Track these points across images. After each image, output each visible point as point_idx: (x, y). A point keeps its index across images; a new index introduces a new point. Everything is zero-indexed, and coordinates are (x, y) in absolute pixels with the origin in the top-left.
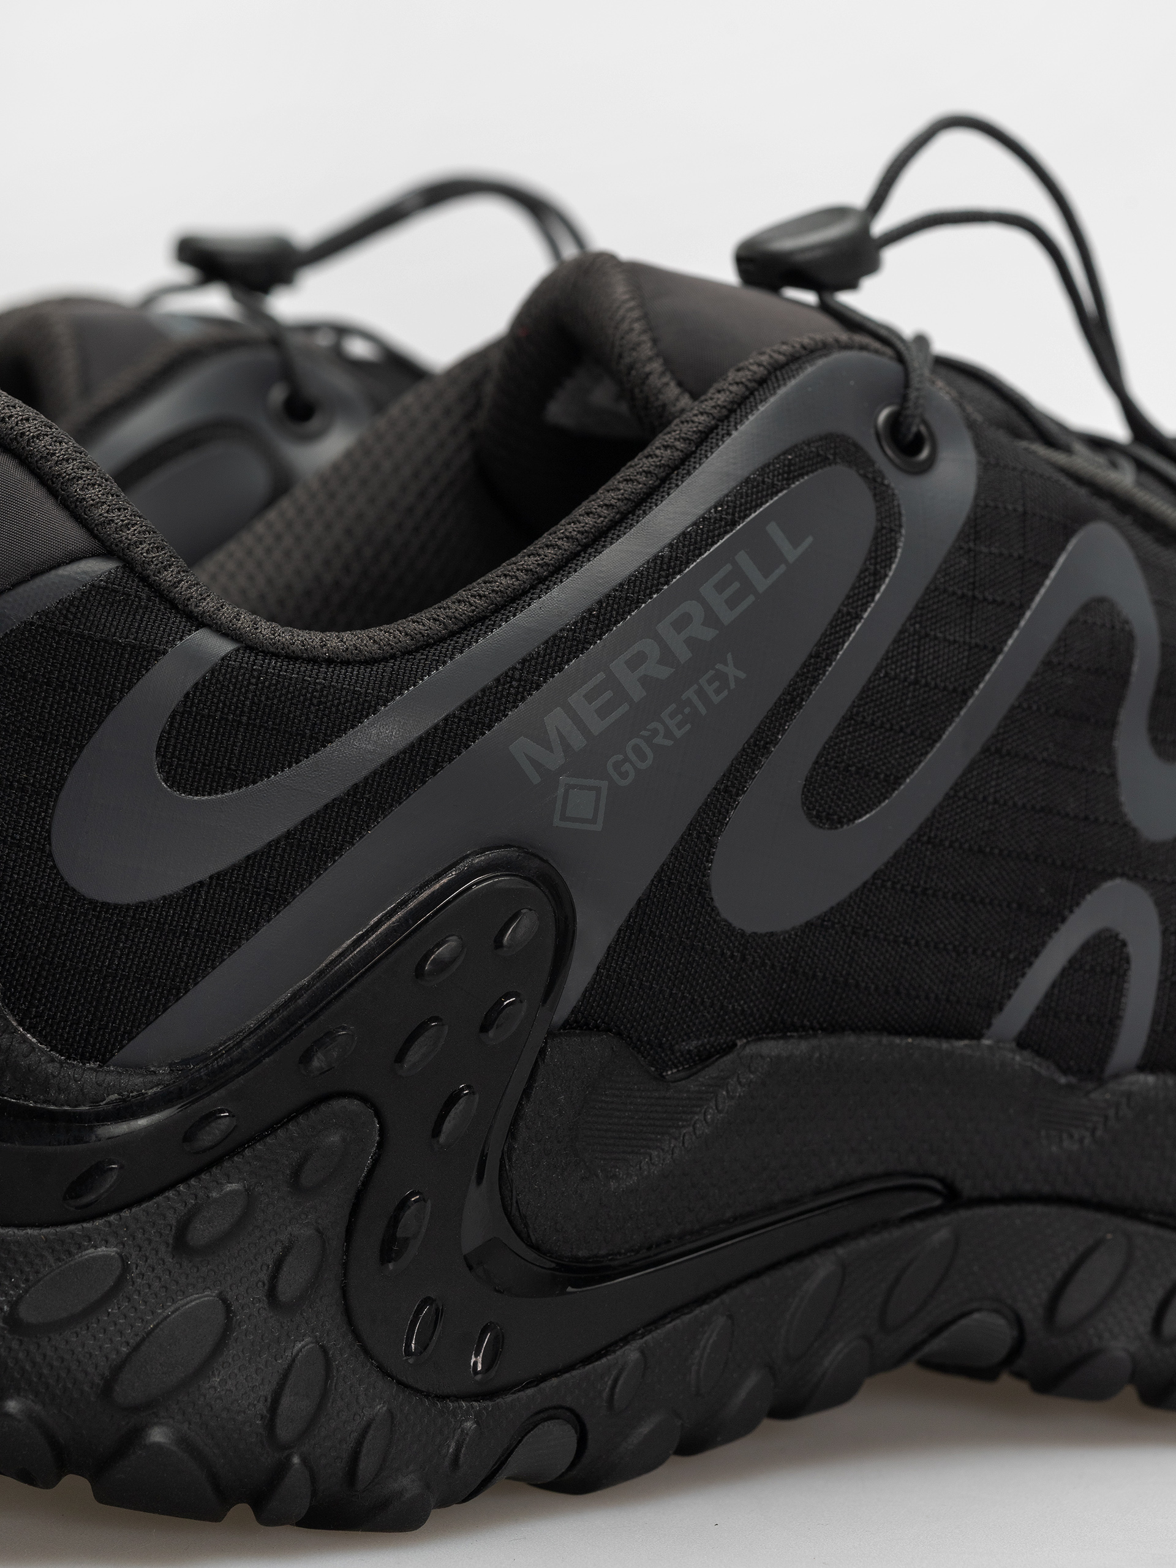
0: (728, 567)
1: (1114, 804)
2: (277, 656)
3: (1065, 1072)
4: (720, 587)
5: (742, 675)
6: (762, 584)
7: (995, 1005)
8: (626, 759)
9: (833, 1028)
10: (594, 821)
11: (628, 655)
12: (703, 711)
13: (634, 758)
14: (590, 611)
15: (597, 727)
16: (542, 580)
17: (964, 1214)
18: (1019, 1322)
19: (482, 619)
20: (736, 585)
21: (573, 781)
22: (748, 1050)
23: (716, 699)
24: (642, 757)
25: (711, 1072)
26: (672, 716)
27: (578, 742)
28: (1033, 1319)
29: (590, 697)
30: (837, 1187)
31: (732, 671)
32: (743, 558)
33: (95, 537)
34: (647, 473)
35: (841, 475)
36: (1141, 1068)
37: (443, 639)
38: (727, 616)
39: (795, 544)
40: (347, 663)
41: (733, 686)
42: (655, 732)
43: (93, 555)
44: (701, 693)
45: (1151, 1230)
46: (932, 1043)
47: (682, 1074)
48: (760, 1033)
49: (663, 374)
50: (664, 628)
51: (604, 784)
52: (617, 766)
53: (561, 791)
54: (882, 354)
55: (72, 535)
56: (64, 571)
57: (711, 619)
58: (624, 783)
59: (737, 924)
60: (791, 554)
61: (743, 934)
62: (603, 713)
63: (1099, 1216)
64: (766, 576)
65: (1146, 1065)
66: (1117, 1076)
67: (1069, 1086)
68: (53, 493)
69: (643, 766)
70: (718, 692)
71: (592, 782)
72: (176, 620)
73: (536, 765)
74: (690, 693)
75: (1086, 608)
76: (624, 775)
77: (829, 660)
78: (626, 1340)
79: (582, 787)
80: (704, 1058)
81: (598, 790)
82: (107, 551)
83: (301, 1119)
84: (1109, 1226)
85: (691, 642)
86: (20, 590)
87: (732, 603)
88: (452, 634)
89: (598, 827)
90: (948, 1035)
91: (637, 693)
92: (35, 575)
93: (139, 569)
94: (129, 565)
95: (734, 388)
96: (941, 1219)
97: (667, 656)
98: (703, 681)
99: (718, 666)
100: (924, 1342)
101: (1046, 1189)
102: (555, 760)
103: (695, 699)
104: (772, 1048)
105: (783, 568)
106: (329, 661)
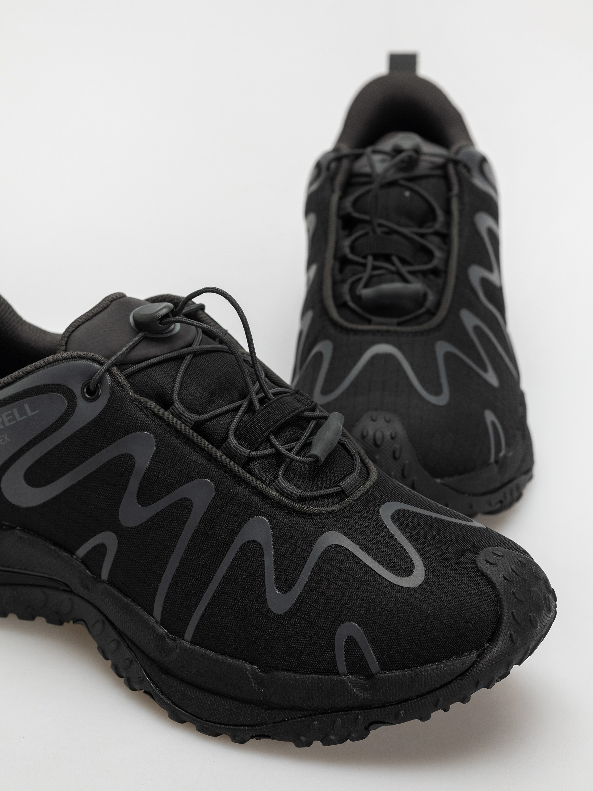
0: (10, 412)
5: (9, 440)
7: (75, 548)
17: (73, 595)
20: (11, 417)
23: (2, 444)
25: (9, 532)
31: (6, 438)
32: (15, 411)
38: (7, 424)
39: (32, 411)
41: (6, 442)
45: (109, 624)
61: (11, 503)
64: (20, 417)
65: (109, 582)
66: (103, 581)
67: (91, 577)
70: (2, 442)
80: (9, 528)
87: (9, 421)
90: (65, 550)
96: (69, 594)
99: (3, 436)
101: (90, 600)
105: (26, 417)
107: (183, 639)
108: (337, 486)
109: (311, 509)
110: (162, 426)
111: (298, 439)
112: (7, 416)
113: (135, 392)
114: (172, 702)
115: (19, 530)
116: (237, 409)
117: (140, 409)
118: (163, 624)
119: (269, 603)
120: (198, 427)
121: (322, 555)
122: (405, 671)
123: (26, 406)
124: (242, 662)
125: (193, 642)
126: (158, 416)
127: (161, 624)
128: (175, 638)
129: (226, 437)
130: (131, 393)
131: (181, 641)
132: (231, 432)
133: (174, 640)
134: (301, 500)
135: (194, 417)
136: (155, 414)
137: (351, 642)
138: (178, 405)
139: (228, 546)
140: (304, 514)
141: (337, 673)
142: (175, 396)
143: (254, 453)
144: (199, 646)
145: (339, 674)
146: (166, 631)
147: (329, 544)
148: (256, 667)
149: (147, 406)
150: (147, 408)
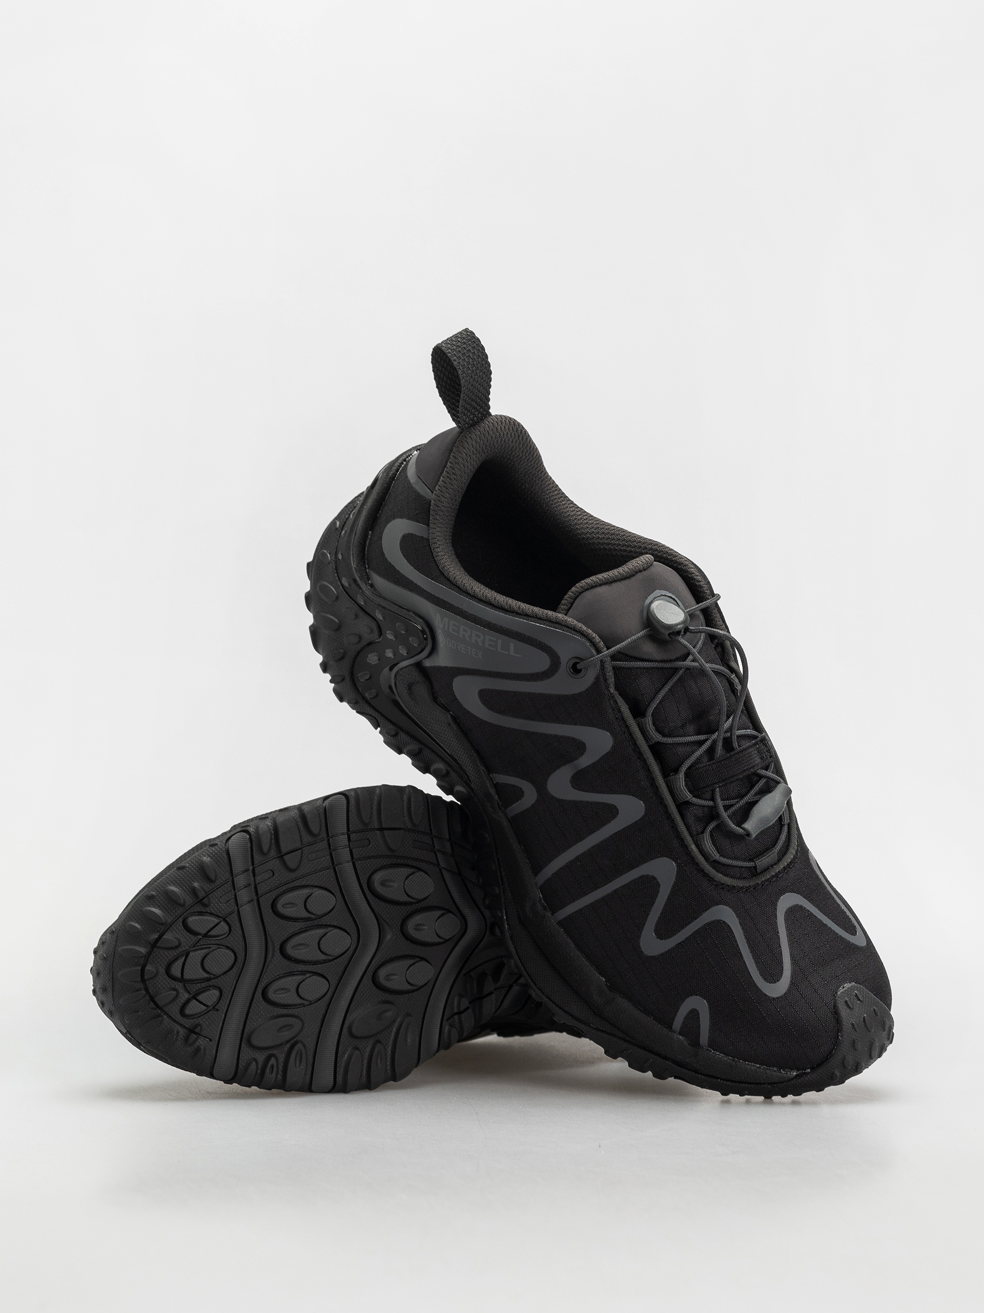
3: (500, 800)
5: (481, 658)
12: (470, 654)
21: (441, 633)
22: (449, 716)
26: (463, 647)
27: (446, 629)
32: (500, 641)
38: (487, 646)
39: (514, 653)
41: (478, 657)
48: (452, 716)
50: (474, 632)
53: (439, 631)
57: (483, 643)
61: (456, 696)
65: (510, 820)
67: (498, 804)
71: (444, 638)
73: (438, 621)
74: (469, 648)
79: (442, 636)
87: (490, 645)
102: (441, 625)
103: (470, 650)
105: (506, 653)
107: (552, 914)
108: (753, 861)
109: (719, 877)
110: (624, 733)
111: (742, 797)
112: (490, 640)
113: (616, 688)
114: (517, 952)
115: (451, 714)
116: (701, 743)
117: (613, 710)
118: (542, 888)
119: (642, 939)
120: (656, 749)
121: (709, 924)
122: (728, 1058)
123: (512, 645)
124: (594, 969)
125: (560, 923)
126: (626, 723)
127: (540, 888)
128: (546, 907)
129: (676, 771)
130: (612, 690)
131: (549, 914)
132: (684, 768)
133: (545, 908)
134: (715, 864)
135: (658, 737)
136: (623, 720)
137: (694, 1014)
138: (649, 720)
139: (632, 867)
140: (711, 879)
141: (670, 1026)
142: (650, 710)
143: (695, 800)
144: (564, 929)
145: (671, 1029)
146: (541, 896)
147: (718, 918)
148: (604, 980)
149: (620, 709)
150: (619, 711)
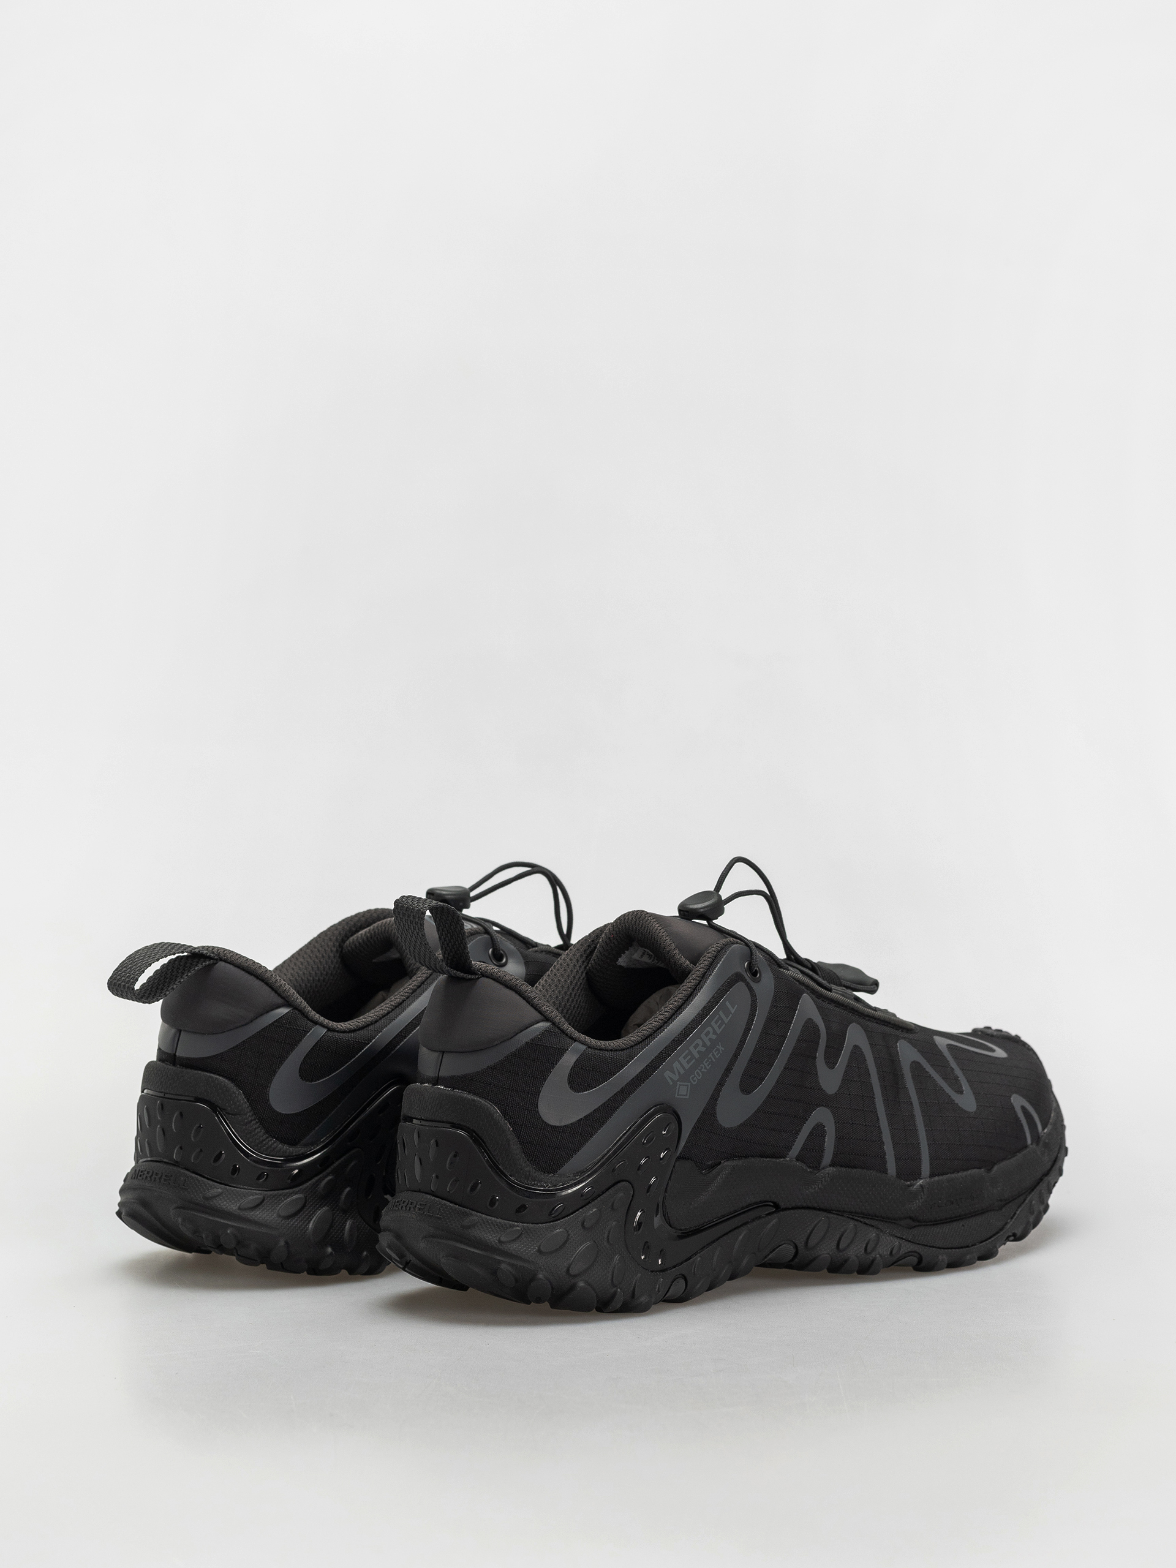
0: (718, 1016)
1: (817, 1082)
2: (596, 1049)
3: (809, 1167)
4: (716, 1022)
6: (726, 1021)
7: (789, 1148)
8: (695, 1076)
9: (746, 1157)
10: (686, 1095)
11: (694, 1045)
12: (714, 1061)
13: (697, 1075)
14: (682, 1031)
15: (687, 1066)
16: (665, 1022)
17: (782, 1213)
18: (796, 1247)
19: (651, 1035)
20: (720, 1022)
21: (681, 1083)
22: (725, 1163)
23: (717, 1057)
24: (699, 1075)
25: (714, 1171)
26: (706, 1062)
27: (682, 1072)
28: (801, 1246)
29: (685, 1058)
30: (747, 1207)
31: (721, 1048)
32: (721, 1013)
33: (543, 1015)
34: (690, 988)
35: (741, 984)
36: (830, 1166)
37: (641, 1042)
38: (718, 1031)
39: (732, 1008)
40: (616, 1050)
41: (721, 1053)
42: (702, 1067)
43: (543, 1021)
44: (713, 1055)
45: (835, 1216)
46: (774, 1160)
47: (707, 1172)
48: (727, 1159)
49: (679, 954)
50: (703, 1036)
51: (689, 1084)
52: (693, 1078)
53: (678, 1087)
54: (742, 944)
55: (536, 1015)
56: (535, 1026)
57: (715, 1032)
58: (694, 1083)
59: (723, 1125)
60: (733, 1011)
61: (724, 1128)
62: (688, 1062)
63: (820, 1212)
64: (727, 1018)
65: (832, 1164)
66: (824, 1168)
67: (810, 1172)
68: (528, 1002)
69: (699, 1078)
70: (717, 1054)
71: (686, 1084)
72: (569, 1040)
73: (671, 1079)
74: (710, 1055)
75: (806, 1022)
76: (694, 1081)
77: (744, 1043)
78: (696, 1254)
79: (684, 1085)
80: (713, 1167)
81: (688, 1085)
82: (547, 1019)
83: (612, 1188)
84: (823, 1216)
85: (710, 1040)
86: (524, 1032)
87: (719, 1027)
88: (643, 1040)
89: (687, 1097)
90: (777, 1158)
91: (697, 1056)
92: (527, 1028)
93: (557, 1024)
94: (554, 1023)
95: (709, 959)
96: (775, 1215)
97: (704, 1045)
98: (713, 1051)
99: (717, 1047)
100: (768, 1255)
101: (805, 1205)
102: (676, 1077)
103: (712, 1056)
104: (730, 1163)
105: (731, 1015)
106: (611, 1050)
107: (921, 1179)
119: (961, 1106)
125: (932, 1175)
127: (897, 1177)
144: (937, 1176)
147: (944, 1046)
